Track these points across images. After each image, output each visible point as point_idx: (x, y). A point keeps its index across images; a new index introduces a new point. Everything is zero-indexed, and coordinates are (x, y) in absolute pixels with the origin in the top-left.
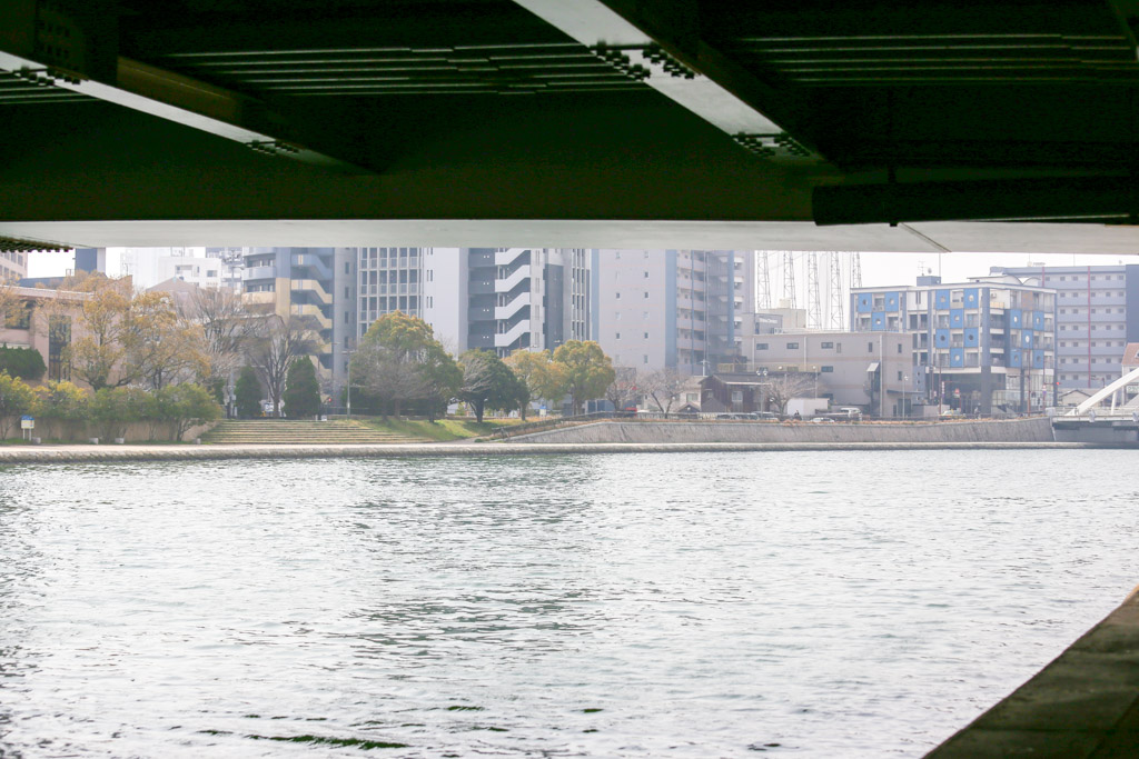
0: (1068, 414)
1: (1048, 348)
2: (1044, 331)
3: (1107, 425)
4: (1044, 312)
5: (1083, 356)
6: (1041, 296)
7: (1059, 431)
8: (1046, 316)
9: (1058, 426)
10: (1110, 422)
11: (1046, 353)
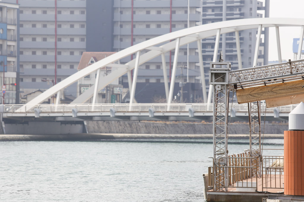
0: (18, 111)
1: (11, 55)
2: (6, 40)
3: (51, 120)
4: (7, 24)
5: (50, 63)
6: (5, 11)
7: (10, 125)
8: (9, 27)
9: (9, 121)
10: (54, 117)
11: (9, 59)
